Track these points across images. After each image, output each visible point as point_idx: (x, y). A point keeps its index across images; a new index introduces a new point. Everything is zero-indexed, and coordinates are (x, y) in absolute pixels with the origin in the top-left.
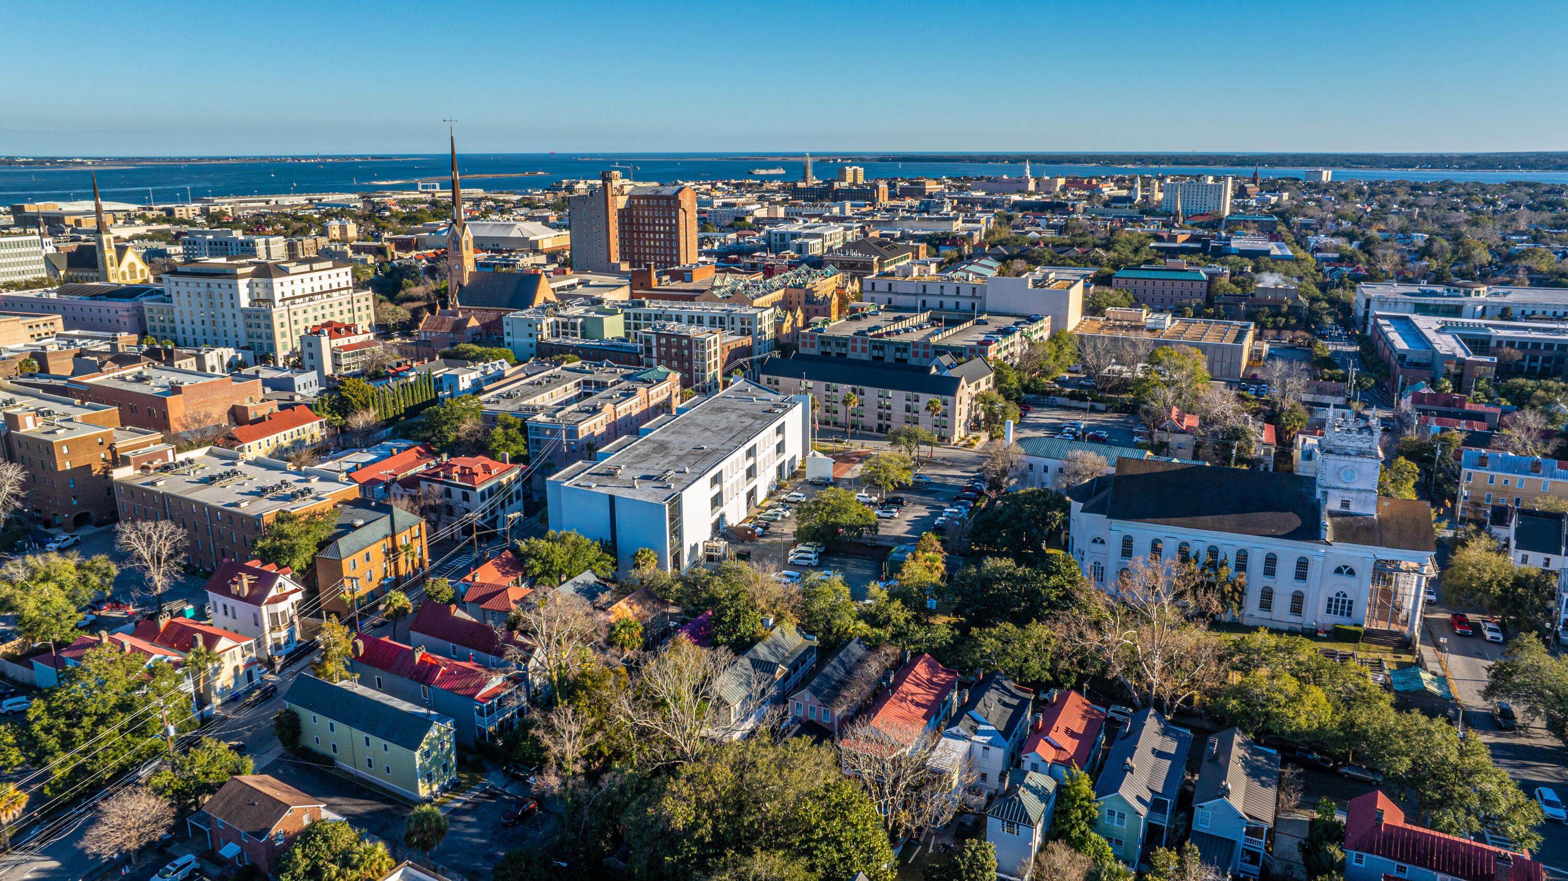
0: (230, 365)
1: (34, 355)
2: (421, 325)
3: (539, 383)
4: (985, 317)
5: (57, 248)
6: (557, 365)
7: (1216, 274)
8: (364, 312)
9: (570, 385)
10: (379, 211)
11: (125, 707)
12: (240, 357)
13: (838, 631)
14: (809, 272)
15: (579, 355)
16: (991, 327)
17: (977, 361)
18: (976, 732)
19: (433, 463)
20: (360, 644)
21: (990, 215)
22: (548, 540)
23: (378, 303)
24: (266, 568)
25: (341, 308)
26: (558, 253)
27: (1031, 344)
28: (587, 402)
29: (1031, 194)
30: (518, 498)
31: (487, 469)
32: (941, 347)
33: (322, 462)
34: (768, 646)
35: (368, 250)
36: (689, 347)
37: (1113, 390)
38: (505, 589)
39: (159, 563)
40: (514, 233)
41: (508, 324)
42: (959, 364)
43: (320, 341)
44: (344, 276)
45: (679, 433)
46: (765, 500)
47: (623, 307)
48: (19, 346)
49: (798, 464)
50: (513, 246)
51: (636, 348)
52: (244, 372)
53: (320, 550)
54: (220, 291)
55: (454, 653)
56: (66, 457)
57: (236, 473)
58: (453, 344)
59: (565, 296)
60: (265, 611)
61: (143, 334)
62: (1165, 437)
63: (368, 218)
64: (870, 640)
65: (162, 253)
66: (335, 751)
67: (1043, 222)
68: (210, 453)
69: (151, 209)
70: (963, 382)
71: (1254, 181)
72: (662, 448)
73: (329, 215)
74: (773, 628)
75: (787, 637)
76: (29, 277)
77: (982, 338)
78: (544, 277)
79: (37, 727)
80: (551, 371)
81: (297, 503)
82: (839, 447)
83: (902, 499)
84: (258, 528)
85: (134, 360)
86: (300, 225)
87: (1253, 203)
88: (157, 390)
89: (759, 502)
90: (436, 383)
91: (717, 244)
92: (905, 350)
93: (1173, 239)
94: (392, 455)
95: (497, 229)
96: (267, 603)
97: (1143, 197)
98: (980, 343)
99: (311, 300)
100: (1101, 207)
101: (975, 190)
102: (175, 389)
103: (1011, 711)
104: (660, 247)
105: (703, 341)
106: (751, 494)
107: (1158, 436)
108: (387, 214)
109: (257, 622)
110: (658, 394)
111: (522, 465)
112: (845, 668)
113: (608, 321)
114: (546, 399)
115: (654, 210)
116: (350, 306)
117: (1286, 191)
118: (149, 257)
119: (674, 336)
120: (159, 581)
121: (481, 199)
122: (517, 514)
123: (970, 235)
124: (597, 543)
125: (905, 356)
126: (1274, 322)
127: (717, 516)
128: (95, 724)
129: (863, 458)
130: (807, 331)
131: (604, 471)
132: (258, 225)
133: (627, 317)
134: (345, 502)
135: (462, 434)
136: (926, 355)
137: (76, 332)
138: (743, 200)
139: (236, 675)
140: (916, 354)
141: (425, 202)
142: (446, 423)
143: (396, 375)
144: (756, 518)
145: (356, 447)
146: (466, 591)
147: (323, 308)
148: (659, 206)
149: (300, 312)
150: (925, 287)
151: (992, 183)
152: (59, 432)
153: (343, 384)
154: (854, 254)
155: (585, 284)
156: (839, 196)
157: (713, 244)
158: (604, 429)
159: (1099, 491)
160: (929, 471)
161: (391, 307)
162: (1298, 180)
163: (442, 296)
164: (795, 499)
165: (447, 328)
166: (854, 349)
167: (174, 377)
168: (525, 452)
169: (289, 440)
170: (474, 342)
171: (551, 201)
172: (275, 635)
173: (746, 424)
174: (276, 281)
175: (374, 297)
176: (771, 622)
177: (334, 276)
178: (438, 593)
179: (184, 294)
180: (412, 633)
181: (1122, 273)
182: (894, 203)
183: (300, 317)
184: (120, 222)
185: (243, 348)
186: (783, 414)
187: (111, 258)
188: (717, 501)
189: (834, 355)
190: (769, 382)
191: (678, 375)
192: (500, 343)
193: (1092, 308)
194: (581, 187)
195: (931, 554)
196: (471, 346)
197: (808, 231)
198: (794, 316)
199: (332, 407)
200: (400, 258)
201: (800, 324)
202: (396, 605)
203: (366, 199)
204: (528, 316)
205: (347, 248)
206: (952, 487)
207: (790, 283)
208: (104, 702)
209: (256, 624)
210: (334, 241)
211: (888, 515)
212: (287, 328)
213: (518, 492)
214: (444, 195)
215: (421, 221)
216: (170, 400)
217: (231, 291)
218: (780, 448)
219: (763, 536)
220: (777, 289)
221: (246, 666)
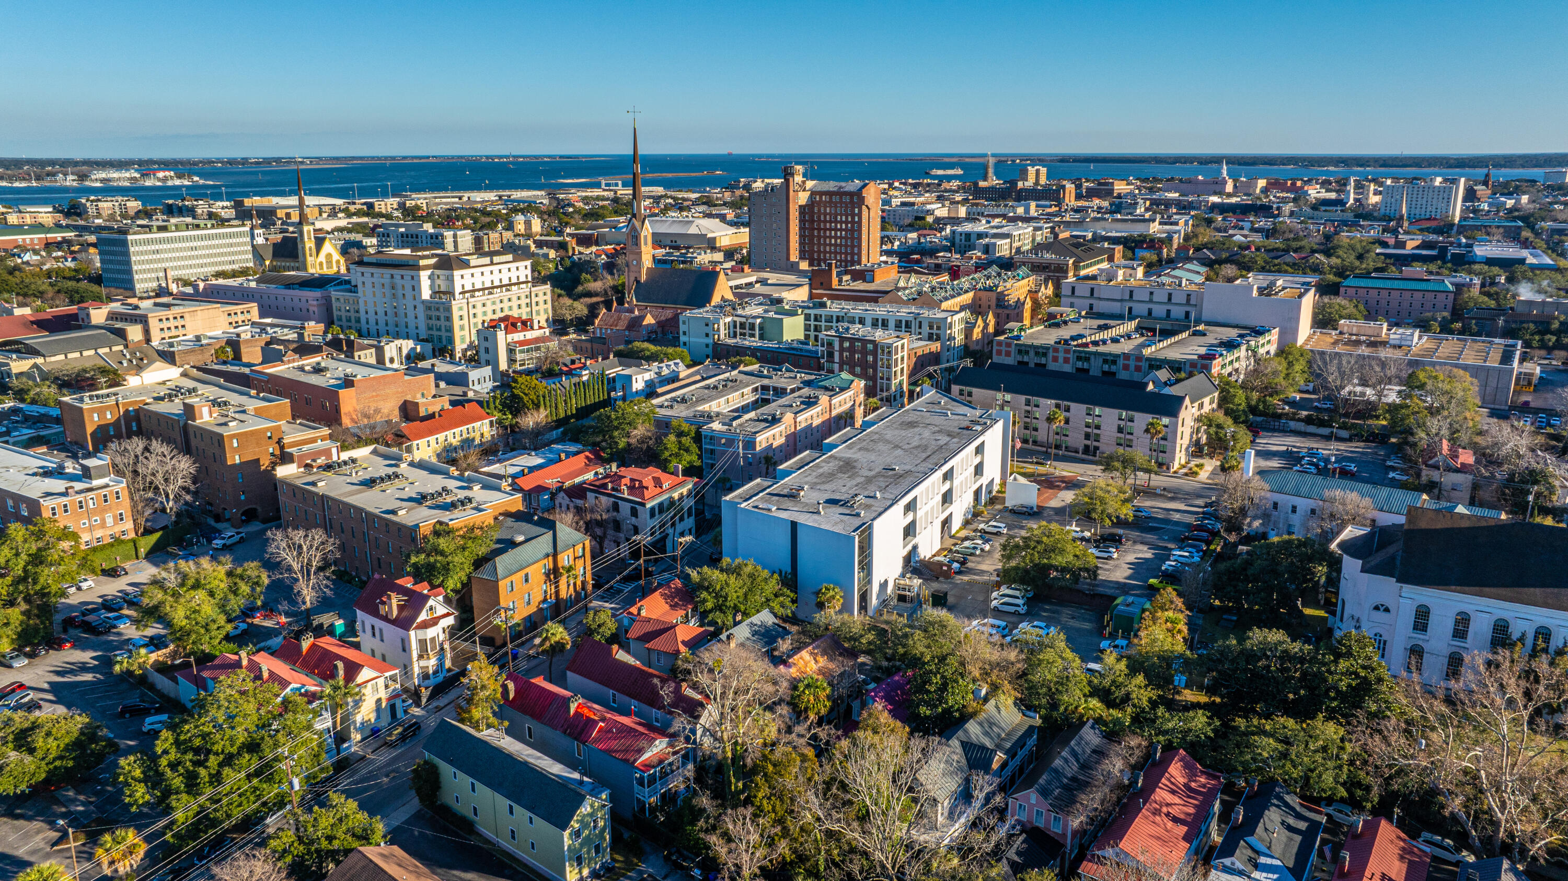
0: (408, 357)
1: (230, 342)
2: (597, 322)
3: (715, 387)
4: (1201, 327)
5: (267, 239)
6: (734, 368)
7: (1463, 285)
8: (542, 307)
9: (748, 390)
10: (563, 208)
11: (253, 747)
12: (419, 349)
13: (1066, 709)
14: (999, 275)
15: (757, 358)
16: (1211, 339)
17: (1199, 378)
18: (1257, 866)
19: (601, 470)
20: (511, 686)
21: (1187, 217)
22: (722, 570)
23: (556, 298)
24: (417, 588)
25: (519, 302)
26: (736, 250)
27: (1258, 361)
28: (765, 409)
29: (1229, 195)
30: (689, 515)
31: (658, 482)
32: (1156, 360)
33: (490, 463)
34: (981, 724)
35: (550, 245)
36: (874, 353)
37: (1360, 415)
38: (673, 627)
39: (309, 574)
40: (693, 230)
41: (684, 323)
42: (1178, 381)
43: (496, 336)
44: (523, 269)
45: (867, 450)
46: (961, 529)
47: (803, 307)
48: (218, 333)
49: (996, 488)
50: (691, 243)
51: (816, 352)
52: (421, 365)
53: (475, 569)
54: (402, 282)
55: (614, 701)
56: (235, 450)
57: (397, 476)
58: (628, 342)
59: (743, 295)
60: (414, 636)
61: (329, 323)
62: (1435, 475)
63: (552, 213)
64: (1105, 724)
65: (359, 245)
66: (476, 814)
67: (1247, 225)
68: (374, 452)
69: (354, 203)
70: (1187, 401)
71: (1485, 183)
72: (848, 466)
73: (516, 211)
74: (986, 700)
75: (1003, 712)
76: (236, 267)
77: (1203, 351)
78: (722, 274)
79: (164, 762)
80: (727, 375)
81: (457, 513)
82: (1041, 469)
83: (1120, 537)
84: (414, 540)
85: (315, 349)
86: (488, 219)
87: (1486, 207)
88: (332, 382)
89: (953, 532)
90: (609, 383)
91: (897, 243)
92: (1114, 362)
93: (1402, 245)
94: (560, 460)
95: (675, 225)
96: (417, 628)
97: (1356, 200)
98: (1201, 357)
99: (490, 293)
100: (1309, 210)
101: (1169, 191)
102: (348, 382)
103: (1298, 838)
104: (841, 245)
105: (889, 346)
106: (946, 523)
107: (1427, 474)
108: (571, 210)
109: (405, 647)
110: (841, 403)
111: (696, 479)
112: (1077, 760)
113: (787, 321)
114: (721, 405)
115: (836, 207)
116: (528, 300)
117: (1524, 193)
118: (345, 250)
119: (858, 340)
120: (308, 595)
121: (661, 197)
122: (689, 538)
123: (1170, 239)
124: (776, 576)
125: (1114, 368)
126: (1542, 340)
127: (909, 547)
128: (221, 765)
129: (1071, 484)
130: (1002, 338)
131: (785, 492)
132: (449, 219)
133: (807, 317)
134: (507, 514)
135: (633, 441)
136: (1138, 369)
137: (268, 320)
138: (921, 199)
139: (378, 709)
140: (1126, 367)
141: (607, 199)
142: (617, 428)
143: (570, 373)
144: (950, 551)
145: (525, 448)
146: (631, 625)
147: (501, 301)
148: (841, 202)
149: (479, 305)
150: (1131, 292)
151: (1187, 184)
152: (231, 424)
153: (516, 381)
154: (1047, 256)
155: (763, 282)
156: (1023, 196)
157: (893, 244)
158: (783, 440)
159: (1382, 546)
160: (1148, 503)
161: (567, 301)
162: (1535, 181)
163: (619, 291)
164: (995, 530)
165: (622, 325)
166: (1055, 359)
167: (350, 369)
168: (698, 463)
169: (458, 438)
170: (649, 340)
171: (729, 199)
172: (423, 663)
173: (941, 443)
174: (457, 274)
175: (553, 291)
176: (983, 692)
177: (513, 269)
178: (599, 626)
179: (368, 285)
180: (569, 673)
181: (1350, 282)
182: (1080, 203)
183: (479, 310)
184: (325, 215)
185: (423, 340)
186: (982, 432)
187: (310, 249)
188: (909, 531)
189: (1032, 365)
190: (961, 393)
191: (863, 383)
192: (675, 342)
193: (1323, 321)
194: (758, 185)
195: (1170, 614)
196: (646, 345)
197: (995, 231)
198: (985, 321)
199: (504, 404)
200: (580, 253)
201: (991, 329)
202: (553, 640)
203: (552, 196)
204: (705, 315)
205: (530, 242)
206: (1177, 523)
207: (979, 286)
208: (232, 740)
209: (404, 650)
210: (519, 235)
211: (1105, 555)
212: (465, 321)
213: (690, 509)
214: (625, 192)
215: (603, 217)
216: (343, 393)
217: (413, 283)
218: (979, 470)
219: (960, 572)
220: (966, 292)
221: (388, 699)
